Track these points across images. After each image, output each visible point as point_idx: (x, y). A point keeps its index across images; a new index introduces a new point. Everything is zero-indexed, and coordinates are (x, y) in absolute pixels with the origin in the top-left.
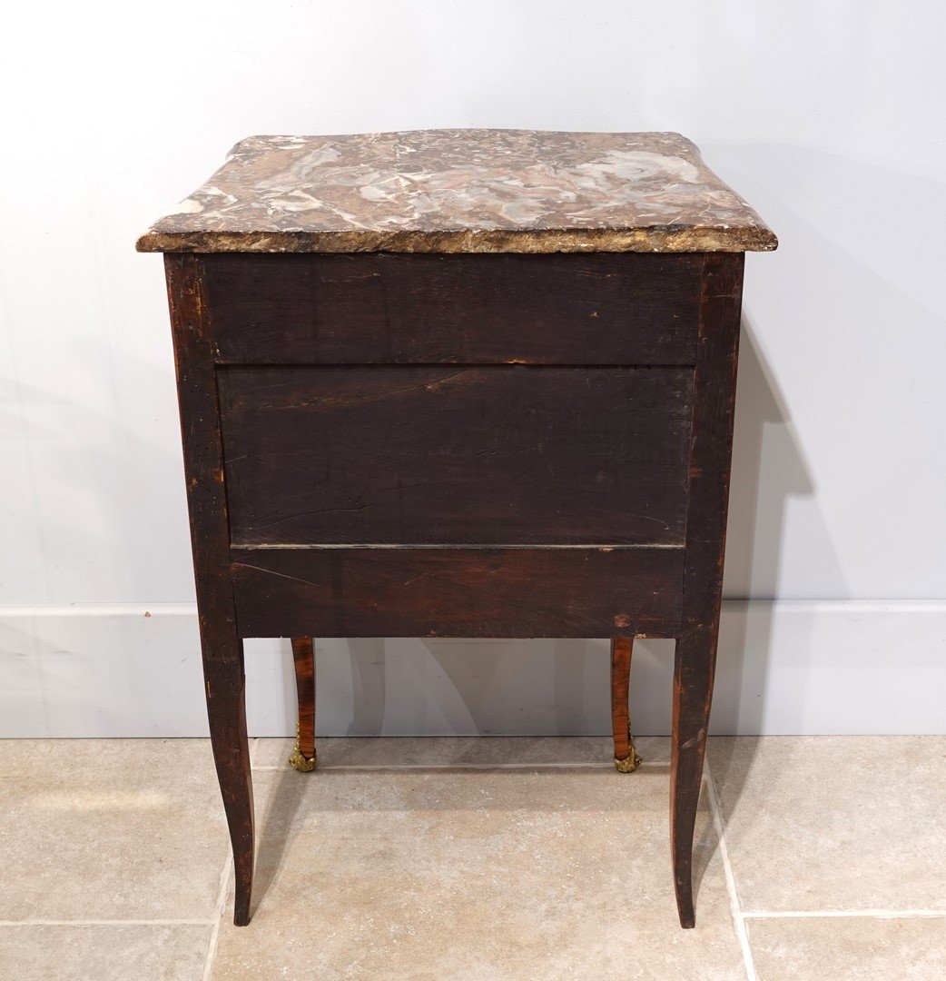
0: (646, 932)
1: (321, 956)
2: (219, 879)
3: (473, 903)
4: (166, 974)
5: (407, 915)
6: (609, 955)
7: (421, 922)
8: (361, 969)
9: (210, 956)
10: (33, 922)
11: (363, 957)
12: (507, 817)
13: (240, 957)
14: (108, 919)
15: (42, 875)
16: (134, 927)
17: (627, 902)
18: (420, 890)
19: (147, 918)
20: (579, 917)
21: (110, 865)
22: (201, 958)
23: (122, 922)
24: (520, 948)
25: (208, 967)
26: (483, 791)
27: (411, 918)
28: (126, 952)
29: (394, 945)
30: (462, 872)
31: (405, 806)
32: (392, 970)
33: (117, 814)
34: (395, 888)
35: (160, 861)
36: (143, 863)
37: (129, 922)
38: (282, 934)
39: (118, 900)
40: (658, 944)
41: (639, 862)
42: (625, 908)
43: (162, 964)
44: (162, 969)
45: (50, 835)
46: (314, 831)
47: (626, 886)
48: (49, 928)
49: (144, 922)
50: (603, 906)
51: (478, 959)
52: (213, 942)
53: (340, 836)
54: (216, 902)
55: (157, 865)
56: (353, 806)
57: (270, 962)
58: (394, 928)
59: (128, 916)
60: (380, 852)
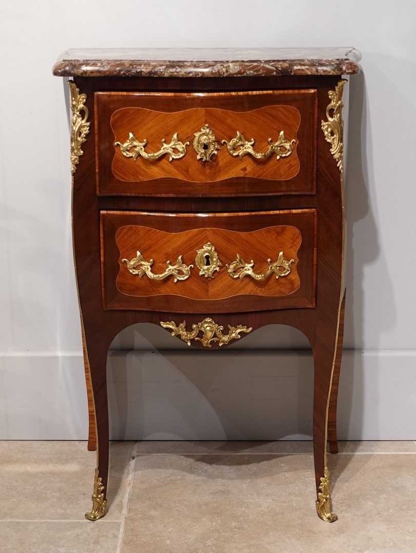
0: (392, 526)
1: (190, 536)
2: (122, 502)
3: (282, 513)
4: (94, 543)
5: (242, 519)
6: (370, 536)
7: (251, 522)
8: (216, 542)
9: (121, 536)
10: (9, 520)
11: (216, 536)
12: (299, 476)
13: (139, 536)
14: (54, 519)
15: (11, 500)
16: (72, 523)
17: (379, 513)
18: (248, 508)
19: (79, 519)
20: (349, 520)
21: (53, 496)
22: (115, 537)
23: (64, 521)
24: (314, 533)
25: (120, 541)
26: (282, 465)
27: (244, 520)
28: (68, 533)
29: (235, 531)
30: (273, 500)
31: (235, 471)
32: (236, 542)
33: (54, 474)
34: (232, 507)
35: (84, 494)
36: (73, 495)
37: (68, 521)
38: (165, 526)
39: (59, 511)
40: (400, 532)
41: (384, 496)
42: (378, 516)
43: (91, 539)
44: (92, 541)
45: (14, 482)
46: (179, 482)
47: (377, 506)
48: (18, 523)
49: (78, 521)
50: (364, 515)
51: (289, 537)
52: (122, 530)
53: (195, 484)
54: (121, 512)
55: (82, 496)
56: (202, 471)
57: (158, 538)
58: (234, 524)
59: (67, 518)
60: (221, 491)
